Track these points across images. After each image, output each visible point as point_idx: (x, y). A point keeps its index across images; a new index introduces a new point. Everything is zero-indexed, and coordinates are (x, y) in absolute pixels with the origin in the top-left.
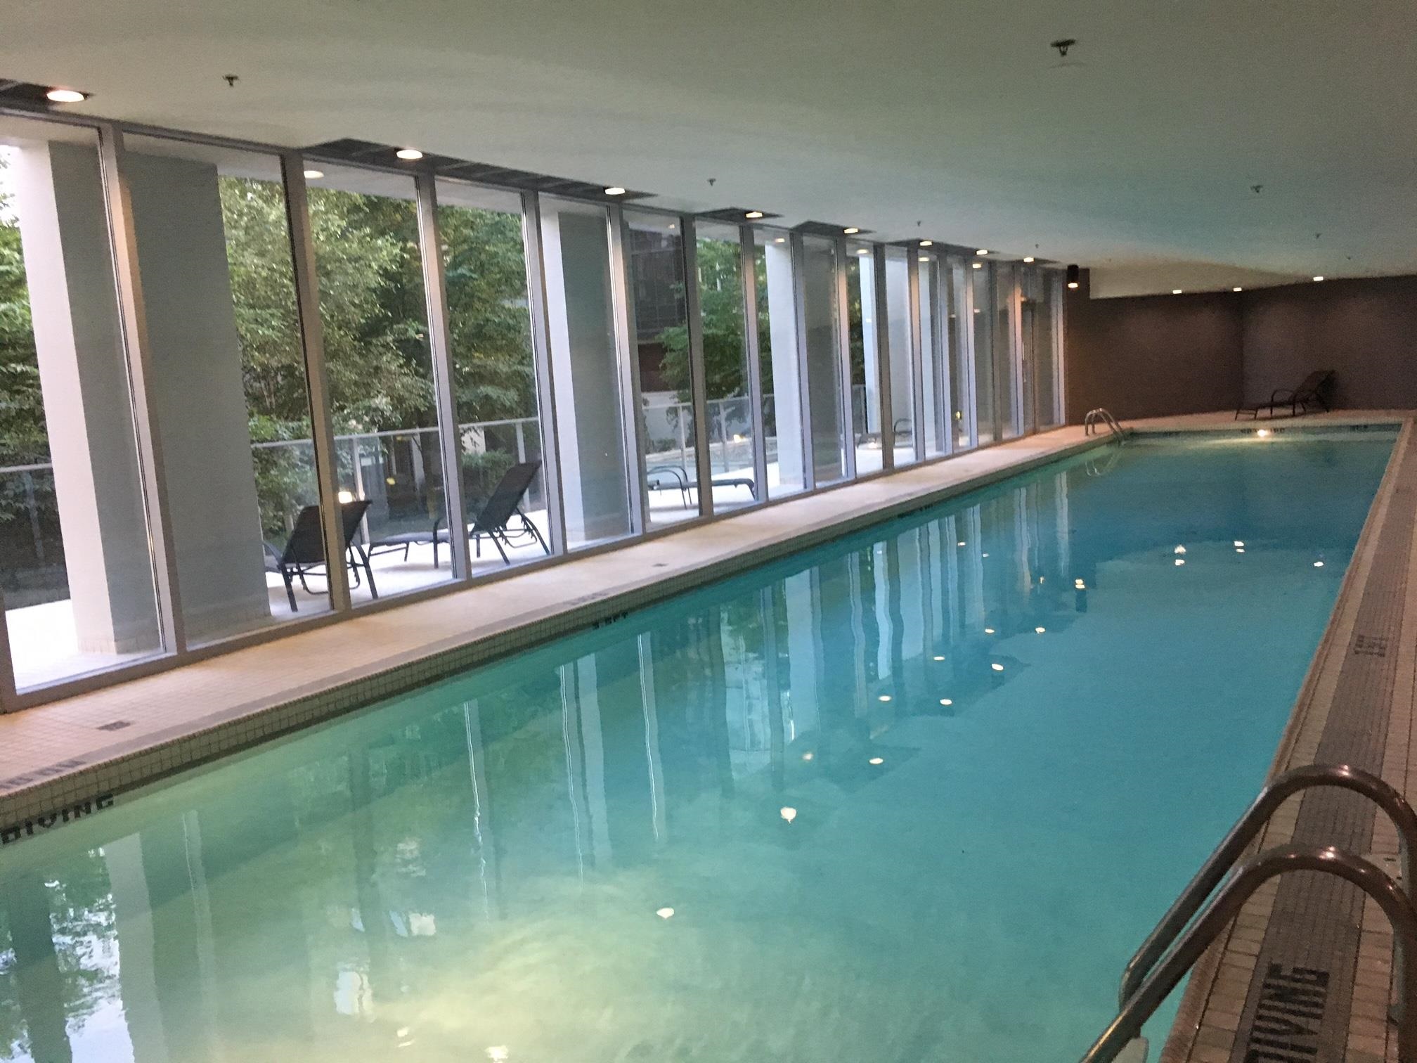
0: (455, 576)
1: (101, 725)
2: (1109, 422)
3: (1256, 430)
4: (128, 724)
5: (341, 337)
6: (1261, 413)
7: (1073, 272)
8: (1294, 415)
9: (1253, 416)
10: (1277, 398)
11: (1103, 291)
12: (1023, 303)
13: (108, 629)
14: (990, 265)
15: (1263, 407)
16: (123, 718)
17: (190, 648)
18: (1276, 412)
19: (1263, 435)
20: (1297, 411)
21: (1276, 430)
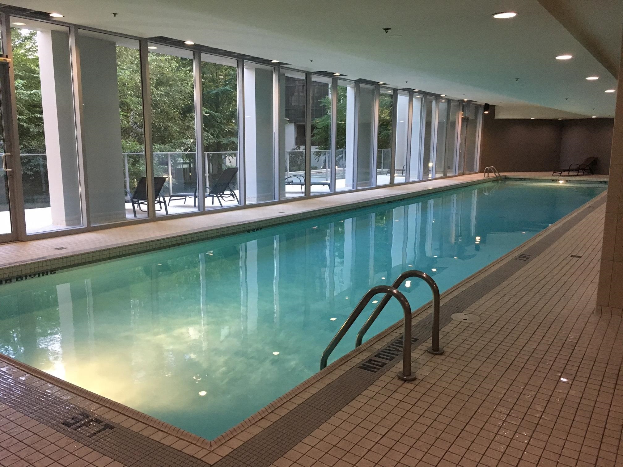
0: (199, 210)
1: (55, 248)
2: (495, 172)
3: (559, 180)
4: (66, 248)
5: (174, 112)
6: (564, 173)
7: (487, 107)
8: (578, 175)
9: (560, 174)
10: (572, 168)
11: (500, 115)
12: (462, 118)
13: (64, 218)
14: (449, 101)
15: (565, 171)
16: (63, 246)
17: (92, 226)
18: (571, 173)
19: (561, 183)
20: (579, 174)
21: (567, 181)
